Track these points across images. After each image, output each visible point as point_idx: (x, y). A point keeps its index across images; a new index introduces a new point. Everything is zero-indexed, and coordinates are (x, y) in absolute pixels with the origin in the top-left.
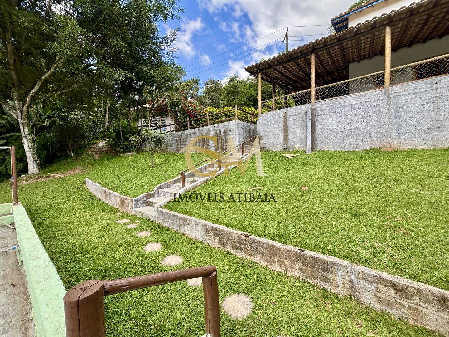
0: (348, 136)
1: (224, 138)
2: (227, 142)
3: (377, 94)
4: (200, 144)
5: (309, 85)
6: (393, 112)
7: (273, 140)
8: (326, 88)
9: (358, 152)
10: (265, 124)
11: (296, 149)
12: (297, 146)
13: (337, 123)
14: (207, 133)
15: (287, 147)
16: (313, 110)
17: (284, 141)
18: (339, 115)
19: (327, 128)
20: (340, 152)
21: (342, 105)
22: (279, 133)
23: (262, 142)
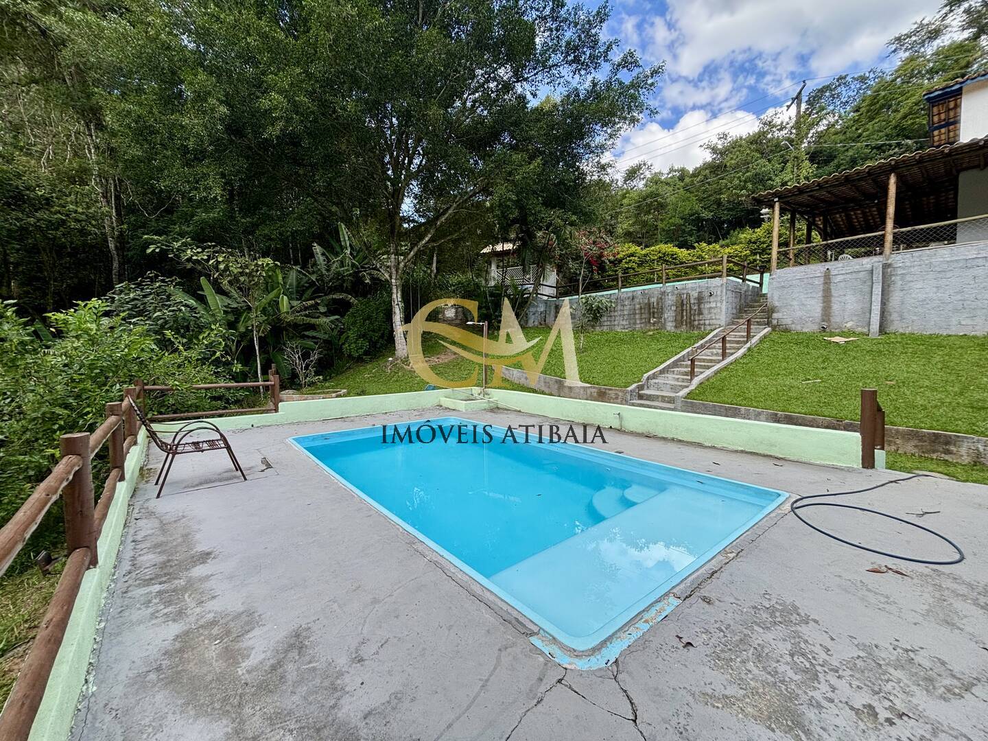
0: (956, 310)
1: (696, 307)
2: (702, 314)
4: (644, 316)
5: (881, 226)
7: (799, 314)
8: (915, 231)
9: (975, 337)
10: (783, 287)
11: (846, 330)
12: (849, 325)
13: (935, 289)
14: (661, 298)
15: (828, 326)
16: (886, 266)
17: (822, 315)
18: (939, 276)
19: (913, 296)
20: (938, 336)
21: (948, 259)
22: (813, 302)
23: (775, 315)
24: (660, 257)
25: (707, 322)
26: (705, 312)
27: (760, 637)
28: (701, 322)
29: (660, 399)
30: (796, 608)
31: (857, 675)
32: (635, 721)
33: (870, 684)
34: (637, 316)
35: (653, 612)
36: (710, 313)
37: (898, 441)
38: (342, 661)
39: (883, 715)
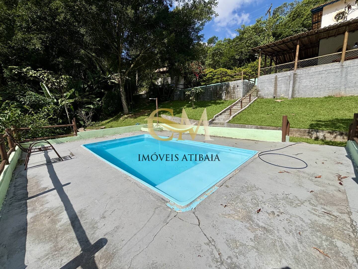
0: (315, 89)
1: (233, 91)
2: (235, 93)
3: (336, 65)
5: (294, 59)
6: (344, 75)
7: (267, 92)
8: (304, 61)
9: (320, 98)
10: (262, 82)
11: (281, 97)
12: (282, 95)
13: (309, 82)
15: (276, 96)
16: (295, 74)
17: (274, 92)
18: (311, 77)
19: (302, 84)
20: (309, 98)
21: (314, 71)
22: (271, 88)
23: (259, 93)
24: (221, 73)
25: (236, 96)
26: (236, 92)
27: (242, 195)
28: (235, 96)
29: (219, 124)
30: (255, 186)
31: (270, 203)
32: (199, 225)
33: (274, 205)
34: (213, 95)
35: (209, 191)
36: (237, 93)
37: (294, 133)
38: (97, 219)
39: (276, 213)
